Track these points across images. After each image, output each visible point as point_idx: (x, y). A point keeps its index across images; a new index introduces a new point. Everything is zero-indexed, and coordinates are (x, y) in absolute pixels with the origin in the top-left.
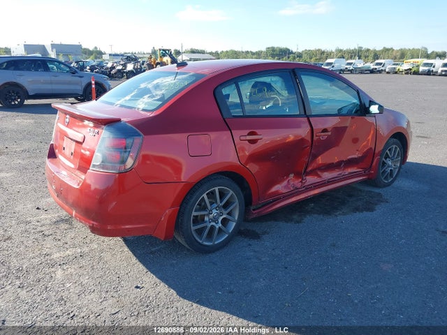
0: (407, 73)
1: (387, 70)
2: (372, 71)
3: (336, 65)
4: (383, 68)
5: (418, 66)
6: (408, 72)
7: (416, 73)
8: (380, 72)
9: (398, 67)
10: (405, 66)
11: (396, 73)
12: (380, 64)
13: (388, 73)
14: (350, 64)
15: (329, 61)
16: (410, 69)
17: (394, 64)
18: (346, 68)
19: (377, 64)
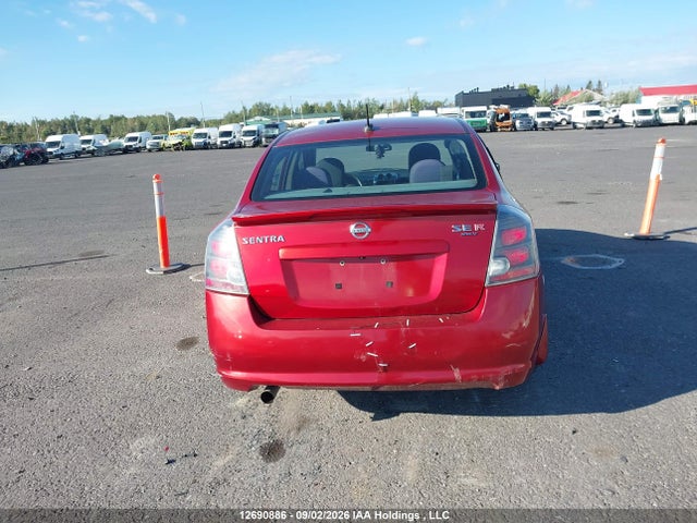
0: (177, 149)
1: (148, 147)
2: (127, 150)
3: (66, 145)
4: (140, 145)
5: (189, 138)
6: (178, 147)
7: (190, 148)
8: (138, 150)
9: (162, 142)
10: (172, 140)
11: (161, 150)
12: (135, 139)
13: (150, 151)
14: (88, 142)
15: (51, 139)
16: (180, 143)
17: (155, 138)
18: (84, 149)
19: (131, 139)
